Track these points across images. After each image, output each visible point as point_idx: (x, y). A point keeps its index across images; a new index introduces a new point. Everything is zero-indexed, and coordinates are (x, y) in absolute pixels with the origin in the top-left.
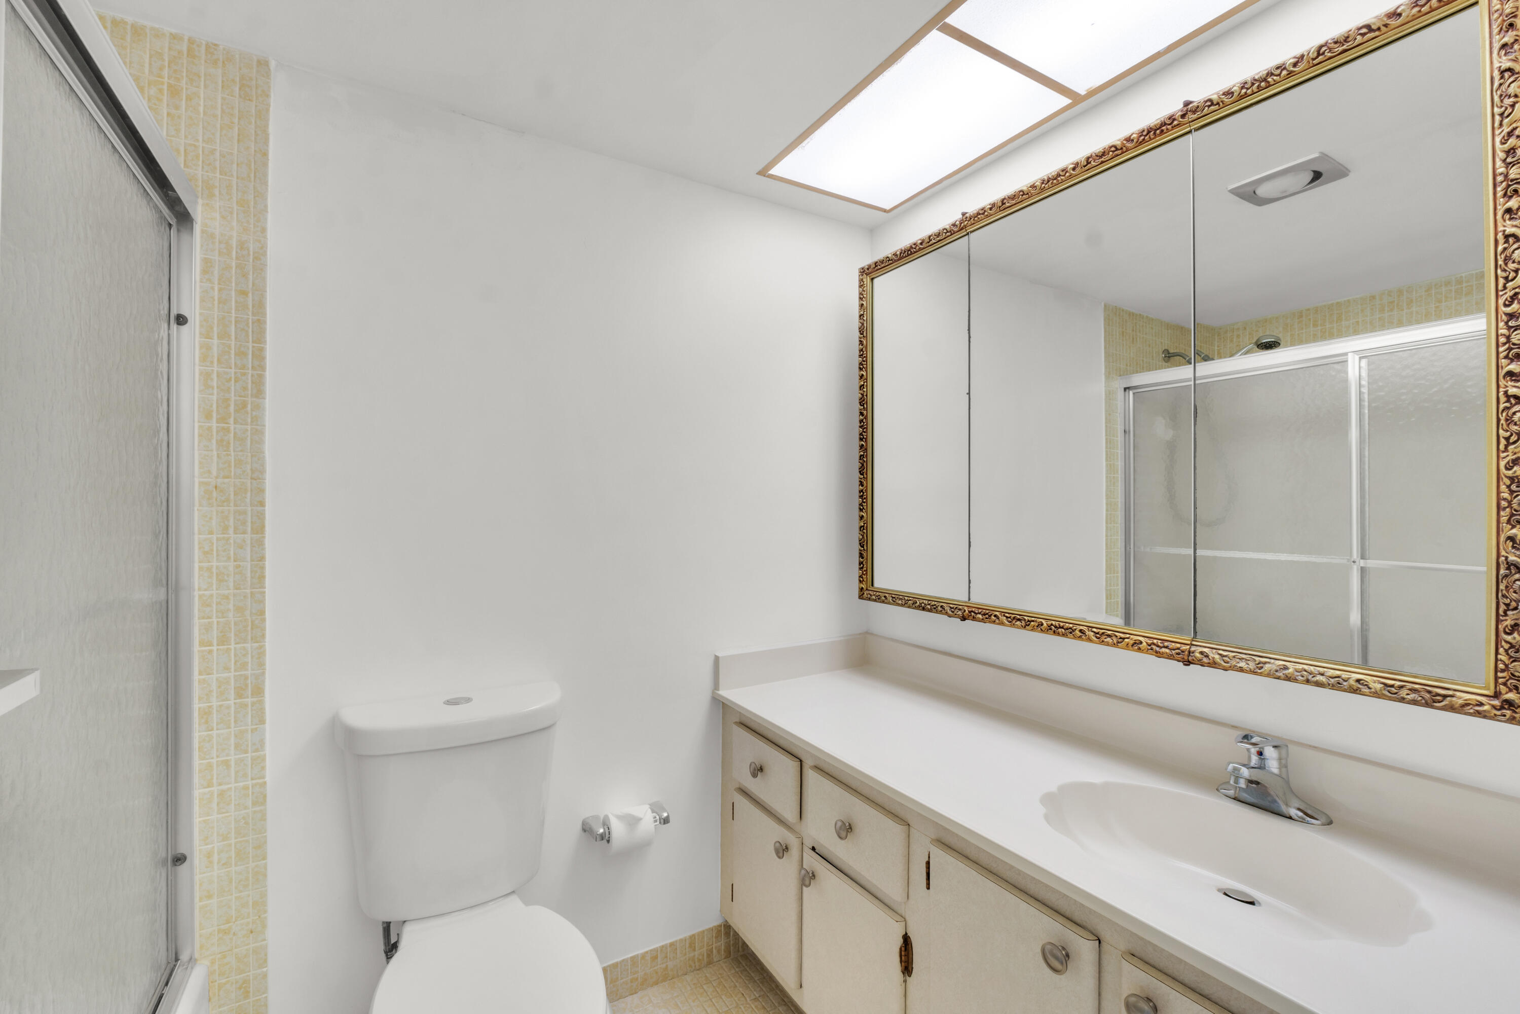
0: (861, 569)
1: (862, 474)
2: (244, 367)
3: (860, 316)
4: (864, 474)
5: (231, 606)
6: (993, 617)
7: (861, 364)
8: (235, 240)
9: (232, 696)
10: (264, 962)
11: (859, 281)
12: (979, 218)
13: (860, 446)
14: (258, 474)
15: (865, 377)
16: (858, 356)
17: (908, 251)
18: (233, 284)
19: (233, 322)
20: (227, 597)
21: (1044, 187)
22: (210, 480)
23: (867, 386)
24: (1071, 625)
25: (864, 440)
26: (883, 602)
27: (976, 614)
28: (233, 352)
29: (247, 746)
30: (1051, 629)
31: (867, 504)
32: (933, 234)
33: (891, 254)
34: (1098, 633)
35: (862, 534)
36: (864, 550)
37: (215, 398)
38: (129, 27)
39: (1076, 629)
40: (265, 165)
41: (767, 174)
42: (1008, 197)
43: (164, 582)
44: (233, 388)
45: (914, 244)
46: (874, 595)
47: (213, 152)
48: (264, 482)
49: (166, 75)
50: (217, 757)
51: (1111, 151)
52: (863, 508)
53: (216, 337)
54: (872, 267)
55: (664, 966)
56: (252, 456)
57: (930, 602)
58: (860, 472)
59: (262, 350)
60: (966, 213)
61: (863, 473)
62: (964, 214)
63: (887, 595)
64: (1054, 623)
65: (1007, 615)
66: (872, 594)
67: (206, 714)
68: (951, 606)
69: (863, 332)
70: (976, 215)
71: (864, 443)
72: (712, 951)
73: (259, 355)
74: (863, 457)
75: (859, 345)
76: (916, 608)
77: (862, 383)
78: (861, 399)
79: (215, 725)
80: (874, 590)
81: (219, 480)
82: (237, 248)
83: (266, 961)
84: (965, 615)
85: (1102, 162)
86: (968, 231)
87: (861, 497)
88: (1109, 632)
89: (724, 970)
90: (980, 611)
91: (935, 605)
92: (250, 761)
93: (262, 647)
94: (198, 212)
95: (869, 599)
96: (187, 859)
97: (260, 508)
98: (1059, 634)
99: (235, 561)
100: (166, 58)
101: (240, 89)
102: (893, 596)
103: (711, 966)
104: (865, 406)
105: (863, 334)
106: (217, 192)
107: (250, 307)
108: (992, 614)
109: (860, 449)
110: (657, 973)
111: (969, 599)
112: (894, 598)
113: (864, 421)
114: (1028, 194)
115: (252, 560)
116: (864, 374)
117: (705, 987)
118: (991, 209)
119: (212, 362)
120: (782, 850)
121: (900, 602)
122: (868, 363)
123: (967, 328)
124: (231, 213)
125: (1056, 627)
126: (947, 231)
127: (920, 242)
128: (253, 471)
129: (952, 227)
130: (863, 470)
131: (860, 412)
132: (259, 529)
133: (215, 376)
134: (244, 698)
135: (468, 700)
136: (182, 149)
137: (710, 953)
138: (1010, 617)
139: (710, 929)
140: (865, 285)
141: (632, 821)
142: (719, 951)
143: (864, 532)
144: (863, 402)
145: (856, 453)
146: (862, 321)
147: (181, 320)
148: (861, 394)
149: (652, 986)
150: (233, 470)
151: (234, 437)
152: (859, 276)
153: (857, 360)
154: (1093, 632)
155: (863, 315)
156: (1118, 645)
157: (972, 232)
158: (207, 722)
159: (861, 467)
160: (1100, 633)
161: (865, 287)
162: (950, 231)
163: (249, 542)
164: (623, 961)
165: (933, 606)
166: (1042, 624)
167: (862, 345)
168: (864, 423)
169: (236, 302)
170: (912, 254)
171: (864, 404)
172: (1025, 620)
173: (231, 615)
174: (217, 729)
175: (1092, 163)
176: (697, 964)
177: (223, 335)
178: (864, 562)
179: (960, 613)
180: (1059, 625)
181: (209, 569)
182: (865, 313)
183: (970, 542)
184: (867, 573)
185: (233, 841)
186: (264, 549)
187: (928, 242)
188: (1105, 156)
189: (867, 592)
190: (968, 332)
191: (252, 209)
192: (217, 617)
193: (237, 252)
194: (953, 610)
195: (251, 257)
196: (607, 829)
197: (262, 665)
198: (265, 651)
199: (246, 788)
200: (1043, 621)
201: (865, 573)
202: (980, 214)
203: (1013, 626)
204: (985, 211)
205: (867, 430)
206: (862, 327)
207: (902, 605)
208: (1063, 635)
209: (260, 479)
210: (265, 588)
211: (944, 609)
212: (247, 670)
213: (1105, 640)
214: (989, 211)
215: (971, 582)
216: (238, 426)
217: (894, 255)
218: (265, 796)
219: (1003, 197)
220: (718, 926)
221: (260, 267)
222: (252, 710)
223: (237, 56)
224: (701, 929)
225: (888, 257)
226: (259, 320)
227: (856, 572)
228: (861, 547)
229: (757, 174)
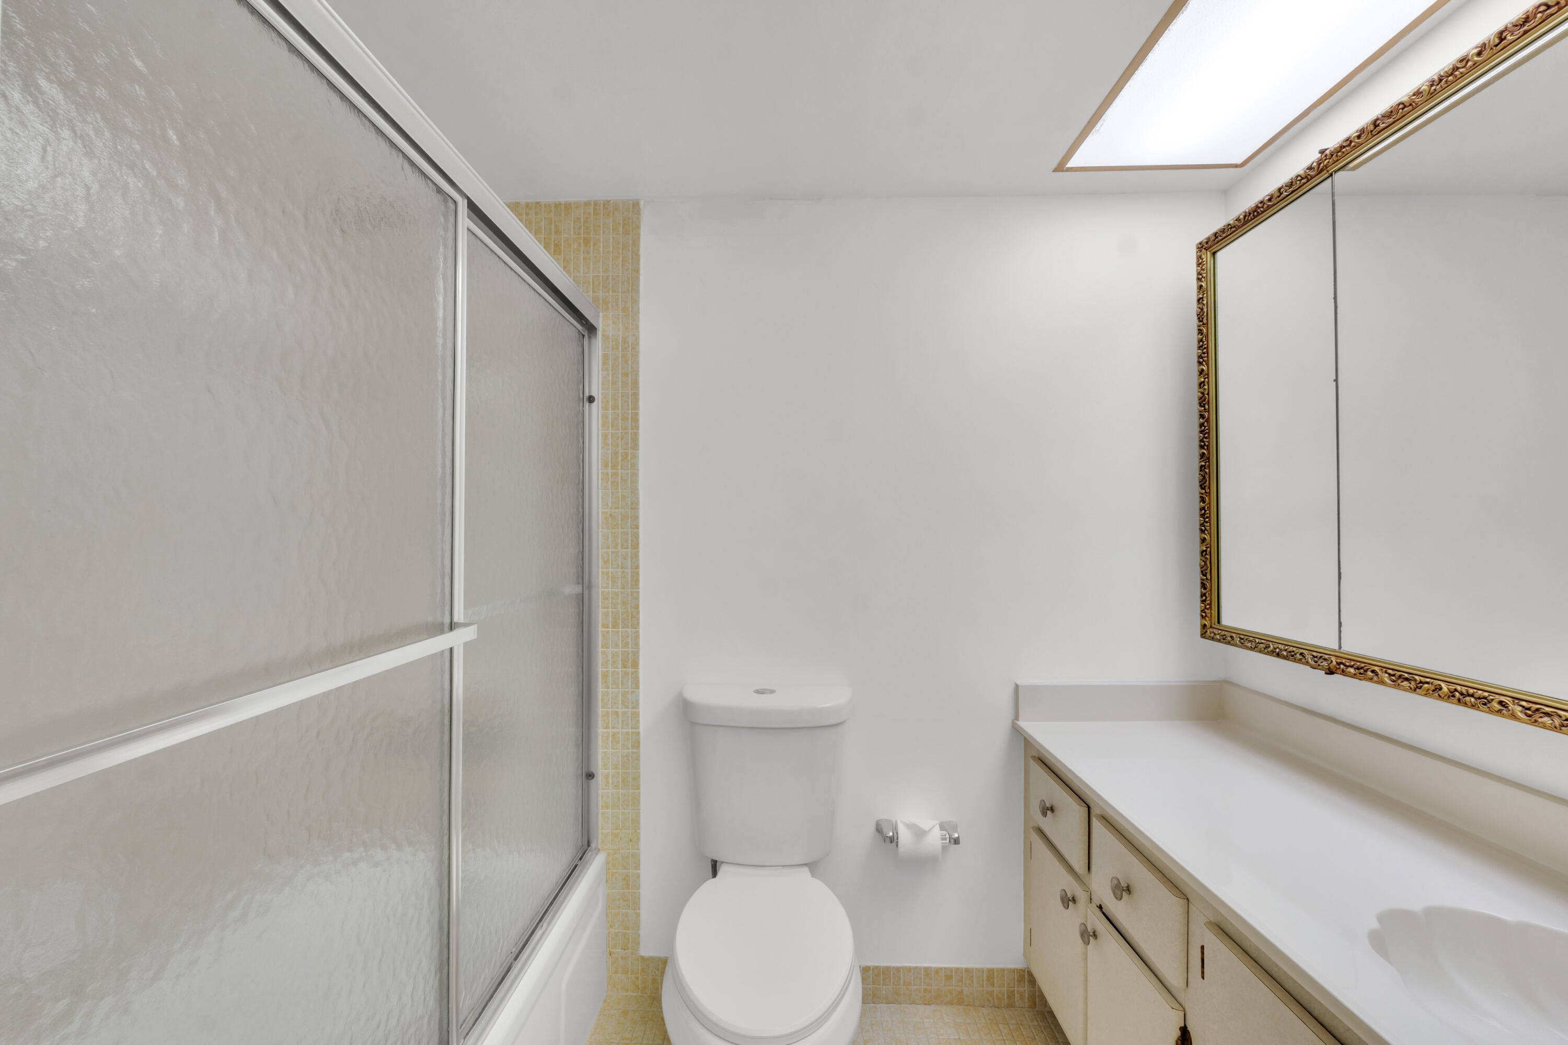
0: (1203, 602)
1: (1204, 489)
2: (626, 428)
3: (1199, 300)
4: (1206, 488)
5: (620, 601)
6: (1369, 673)
7: (1200, 357)
8: (621, 337)
9: (620, 666)
10: (638, 866)
11: (1197, 258)
12: (1343, 152)
13: (1200, 455)
14: (635, 506)
15: (1206, 372)
16: (1196, 348)
17: (1254, 212)
18: (620, 370)
19: (620, 397)
20: (617, 594)
21: (1435, 90)
22: (607, 510)
23: (1208, 382)
24: (1486, 694)
25: (1206, 447)
26: (1229, 643)
27: (1347, 667)
28: (620, 418)
29: (629, 703)
30: (1454, 696)
31: (1210, 524)
32: (1284, 185)
33: (1233, 219)
34: (1529, 709)
35: (1204, 560)
36: (1207, 579)
37: (610, 452)
38: (563, 207)
39: (1492, 700)
40: (638, 278)
41: (1065, 169)
42: (1382, 117)
43: (581, 582)
44: (620, 443)
45: (1261, 203)
46: (1219, 634)
47: (607, 278)
48: (638, 511)
49: (582, 233)
50: (612, 708)
51: (1540, 12)
52: (1206, 529)
53: (610, 409)
54: (1211, 240)
55: (959, 989)
56: (631, 492)
57: (1287, 647)
58: (1201, 486)
59: (637, 414)
60: (1326, 150)
61: (1205, 486)
62: (1322, 152)
63: (1234, 635)
64: (1459, 688)
65: (1390, 671)
66: (1216, 632)
67: (605, 675)
68: (1315, 654)
69: (1203, 318)
70: (1339, 149)
71: (1205, 451)
72: (1013, 993)
73: (635, 419)
74: (1205, 468)
75: (1198, 334)
76: (1268, 653)
77: (1203, 380)
78: (1201, 398)
79: (610, 686)
80: (1220, 628)
81: (613, 510)
82: (622, 343)
83: (639, 865)
84: (1332, 668)
85: (1526, 32)
86: (1330, 172)
87: (1202, 516)
88: (1548, 709)
89: (1026, 1018)
90: (1352, 663)
91: (1293, 651)
92: (630, 714)
93: (637, 632)
94: (599, 323)
95: (1213, 638)
96: (595, 776)
97: (636, 530)
98: (1466, 704)
99: (622, 568)
100: (582, 220)
101: (623, 228)
102: (1242, 637)
103: (1012, 1008)
104: (1207, 407)
105: (1202, 321)
106: (610, 306)
107: (630, 384)
108: (1368, 669)
109: (1201, 459)
110: (951, 993)
111: (1340, 647)
112: (1243, 639)
113: (1206, 424)
114: (1411, 105)
115: (632, 568)
116: (1205, 368)
117: (1001, 1026)
118: (1359, 137)
119: (608, 427)
120: (1068, 900)
121: (1249, 645)
122: (1210, 355)
123: (1333, 296)
124: (619, 319)
125: (1462, 694)
126: (1302, 178)
127: (1267, 198)
128: (632, 503)
129: (1308, 171)
130: (1205, 483)
131: (1201, 415)
132: (636, 546)
133: (610, 437)
134: (627, 668)
135: (772, 692)
136: (591, 280)
137: (1011, 995)
138: (1394, 675)
139: (1011, 969)
140: (1205, 263)
141: (920, 833)
142: (1022, 997)
143: (1206, 558)
144: (1204, 403)
145: (1196, 463)
146: (1201, 306)
147: (591, 399)
148: (1201, 393)
149: (946, 1004)
150: (620, 503)
151: (621, 479)
152: (1197, 252)
153: (1195, 352)
154: (1521, 706)
155: (1202, 298)
156: (1561, 729)
157: (1336, 172)
158: (606, 682)
159: (1202, 480)
160: (1533, 709)
161: (1204, 265)
162: (1306, 177)
163: (629, 555)
164: (916, 968)
165: (1290, 652)
166: (1441, 689)
167: (1202, 334)
168: (1205, 427)
169: (622, 381)
170: (1259, 214)
171: (1204, 404)
172: (1416, 680)
173: (619, 606)
174: (612, 688)
175: (1509, 38)
176: (996, 1001)
177: (615, 407)
178: (1207, 594)
179: (1325, 664)
180: (1467, 692)
181: (607, 573)
182: (1205, 295)
183: (1340, 574)
184: (1211, 608)
185: (620, 771)
186: (638, 560)
187: (1279, 197)
188: (1529, 22)
189: (1211, 630)
190: (1333, 301)
191: (630, 312)
192: (612, 608)
193: (622, 346)
194: (1316, 659)
195: (630, 347)
196: (895, 834)
197: (637, 645)
198: (639, 635)
199: (628, 733)
200: (1443, 685)
201: (1208, 607)
202: (1344, 147)
203: (1398, 687)
204: (1351, 142)
205: (1209, 436)
206: (1202, 313)
207: (1251, 649)
208: (1473, 706)
209: (636, 509)
210: (639, 589)
211: (1305, 657)
212: (628, 648)
213: (1540, 720)
214: (1357, 141)
215: (1342, 625)
216: (623, 471)
217: (1236, 220)
218: (639, 743)
219: (1375, 118)
220: (1021, 970)
221: (636, 356)
222: (632, 678)
223: (621, 205)
224: (1002, 966)
225: (1229, 225)
226: (635, 393)
227: (1197, 606)
228: (1204, 575)
229: (1053, 171)
